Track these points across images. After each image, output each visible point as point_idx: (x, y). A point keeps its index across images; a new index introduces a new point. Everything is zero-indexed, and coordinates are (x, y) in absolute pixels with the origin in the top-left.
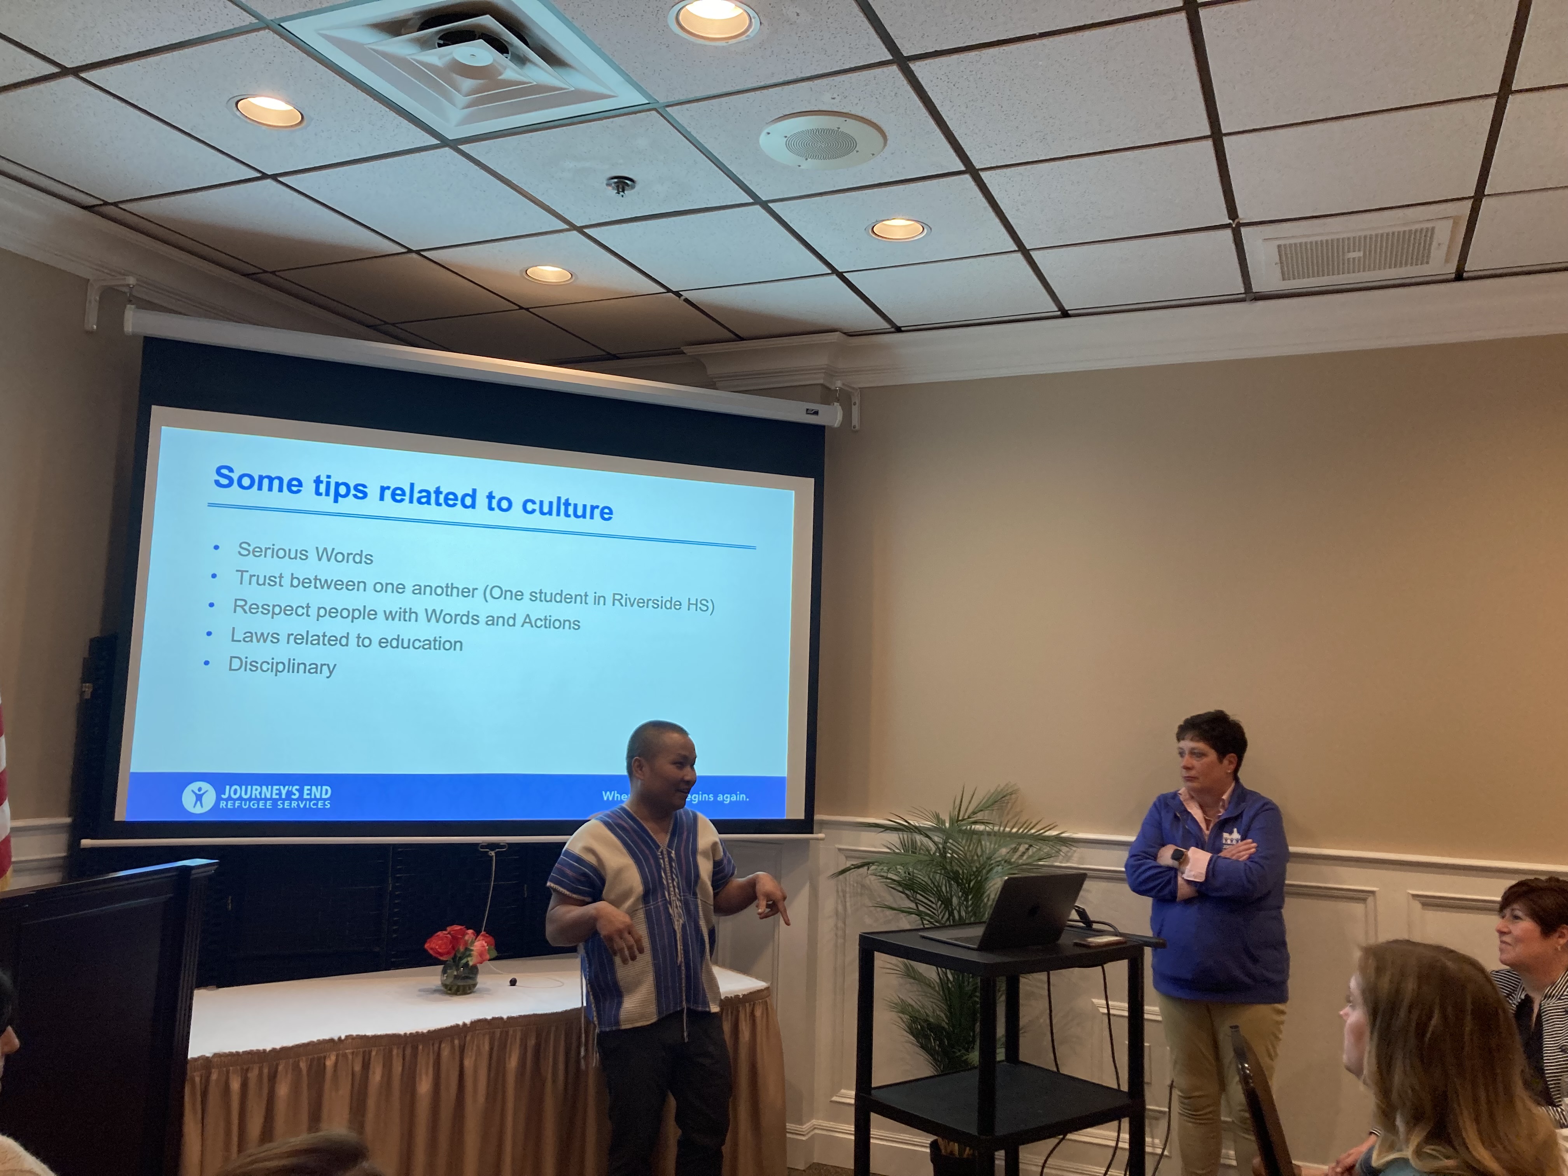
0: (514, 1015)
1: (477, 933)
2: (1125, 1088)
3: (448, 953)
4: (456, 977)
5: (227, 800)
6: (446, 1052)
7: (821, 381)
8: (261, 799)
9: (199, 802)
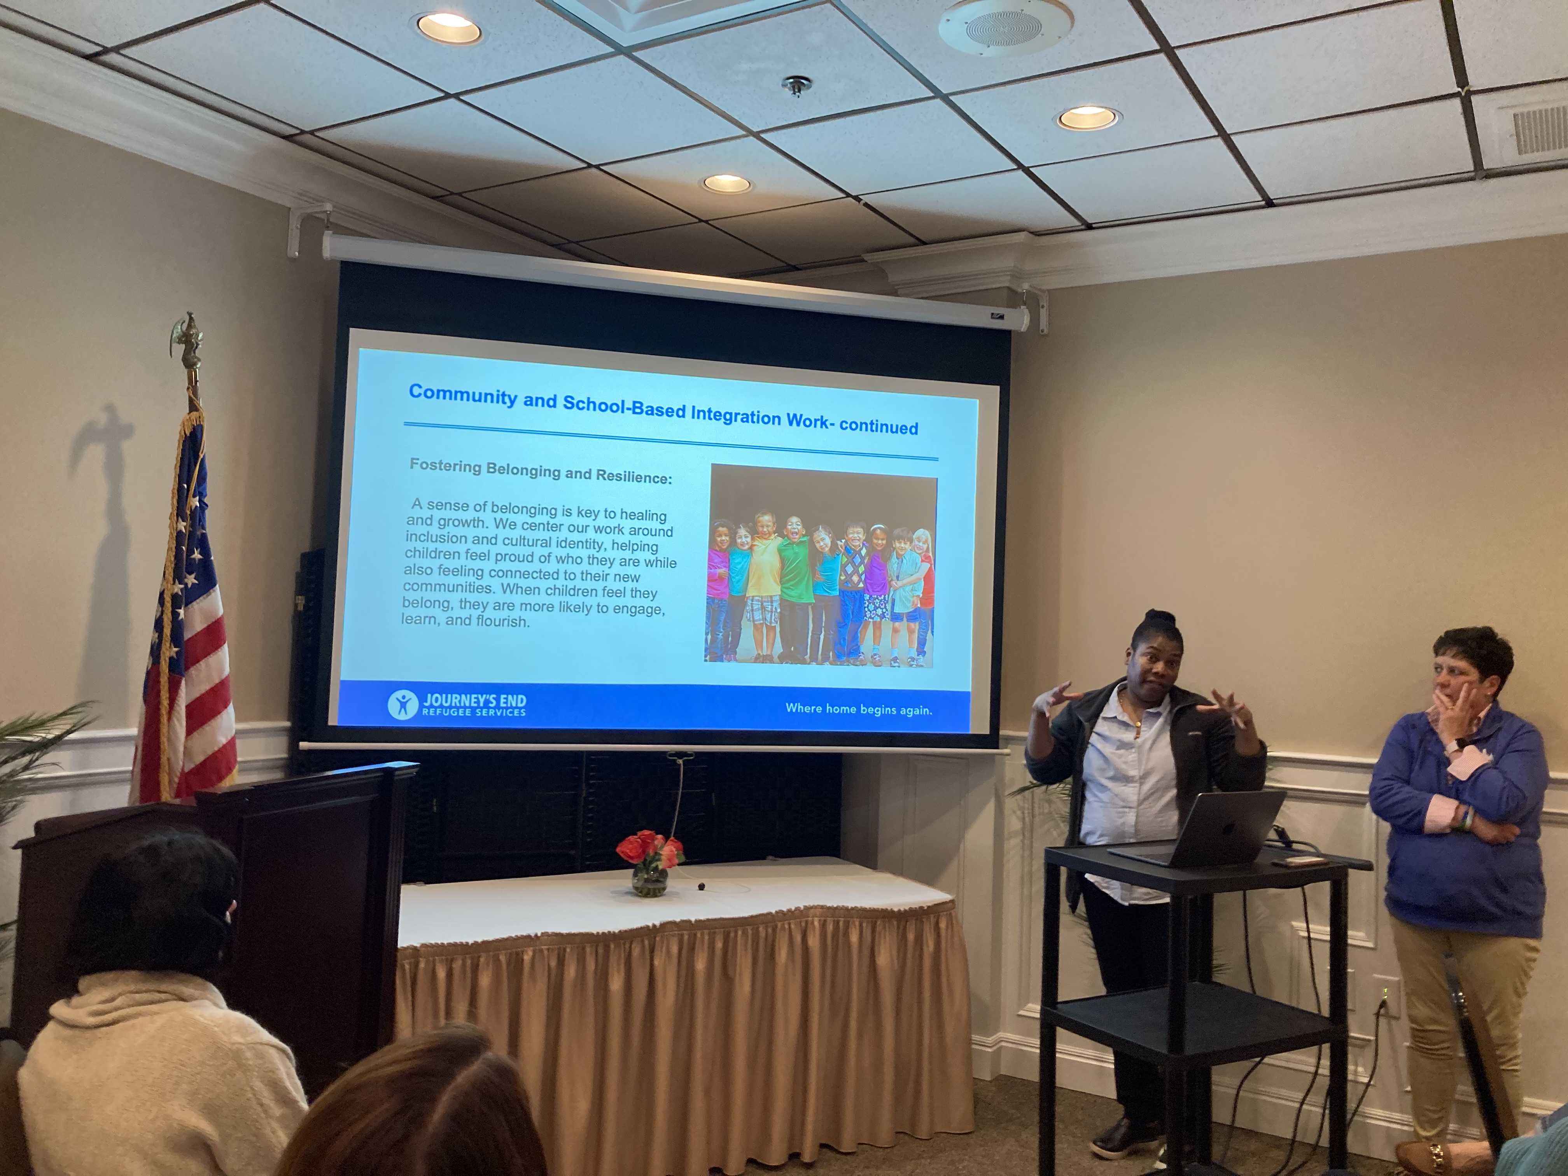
0: (702, 918)
1: (667, 838)
2: (1326, 1012)
3: (638, 857)
4: (646, 881)
5: (429, 708)
6: (636, 952)
7: (1007, 284)
8: (461, 707)
9: (403, 710)
